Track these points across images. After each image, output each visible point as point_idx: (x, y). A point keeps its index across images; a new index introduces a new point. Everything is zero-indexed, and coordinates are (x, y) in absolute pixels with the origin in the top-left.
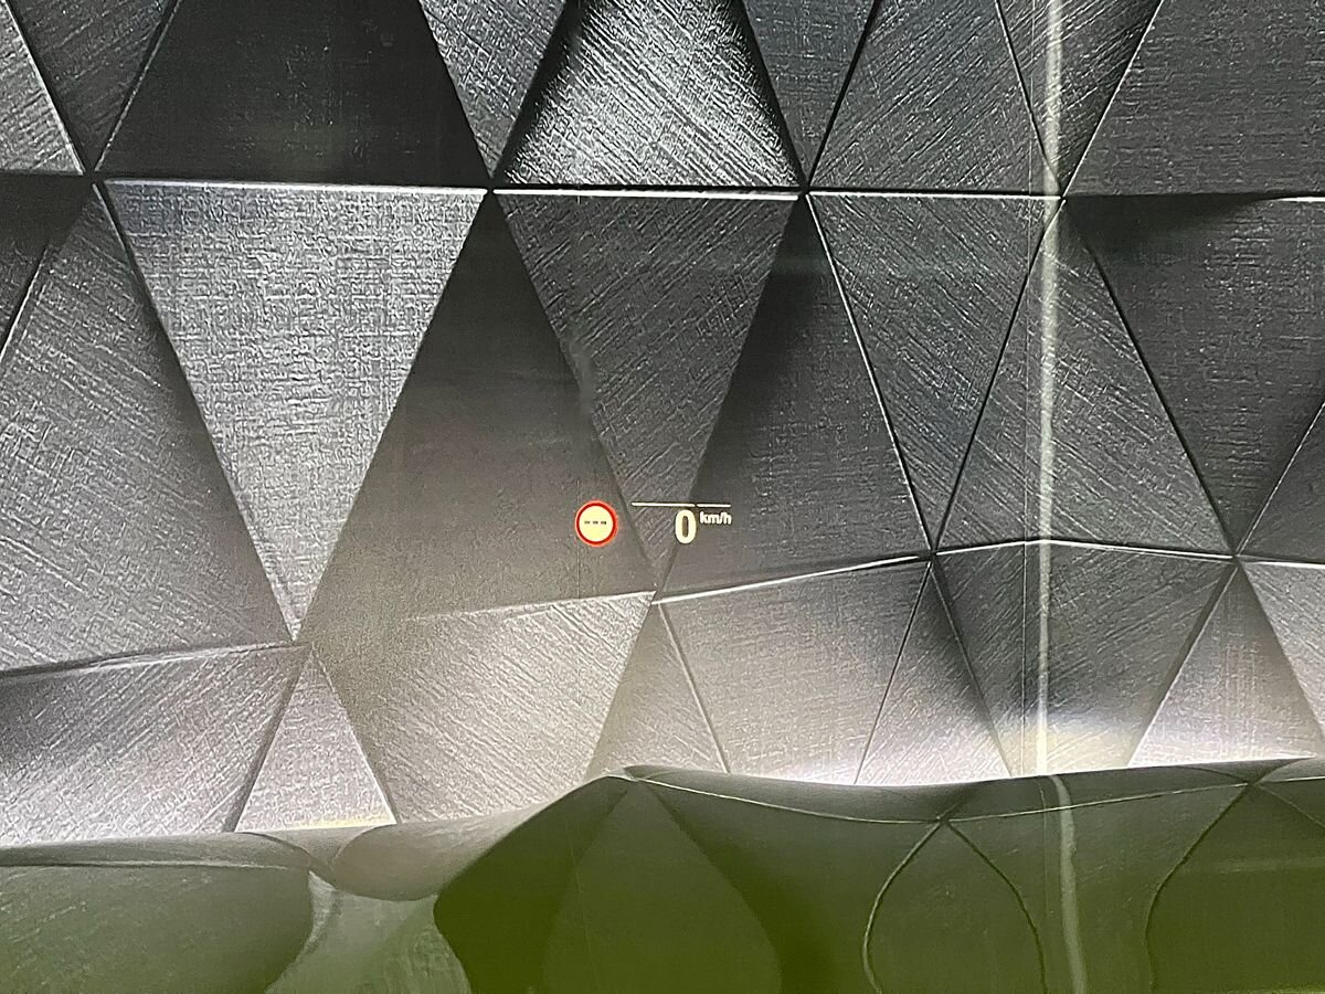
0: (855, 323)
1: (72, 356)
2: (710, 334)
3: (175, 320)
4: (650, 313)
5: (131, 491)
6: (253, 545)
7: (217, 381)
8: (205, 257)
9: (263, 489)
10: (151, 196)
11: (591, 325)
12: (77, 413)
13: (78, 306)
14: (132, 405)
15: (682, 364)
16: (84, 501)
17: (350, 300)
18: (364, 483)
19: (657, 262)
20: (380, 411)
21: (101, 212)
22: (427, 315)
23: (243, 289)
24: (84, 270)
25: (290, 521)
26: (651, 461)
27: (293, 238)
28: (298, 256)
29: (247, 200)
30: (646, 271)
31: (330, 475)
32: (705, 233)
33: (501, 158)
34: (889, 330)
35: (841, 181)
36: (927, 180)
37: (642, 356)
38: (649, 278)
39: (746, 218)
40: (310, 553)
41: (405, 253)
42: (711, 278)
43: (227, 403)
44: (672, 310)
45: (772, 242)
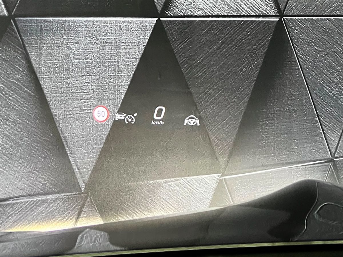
0: (301, 69)
1: (3, 84)
2: (244, 74)
3: (40, 70)
4: (220, 66)
5: (23, 135)
6: (68, 155)
7: (55, 93)
8: (51, 46)
9: (71, 134)
10: (32, 23)
11: (197, 71)
12: (4, 106)
13: (5, 65)
14: (24, 102)
15: (233, 85)
16: (6, 138)
17: (105, 62)
18: (110, 131)
19: (223, 46)
20: (116, 104)
21: (14, 30)
22: (134, 67)
23: (65, 58)
24: (7, 52)
25: (82, 146)
26: (221, 123)
27: (84, 38)
28: (85, 45)
29: (67, 24)
30: (219, 49)
31: (97, 129)
32: (242, 34)
33: (163, 6)
34: (315, 71)
35: (296, 12)
36: (331, 12)
37: (217, 82)
38: (220, 52)
39: (258, 28)
40: (89, 159)
41: (126, 43)
42: (244, 52)
43: (58, 101)
44: (229, 65)
45: (268, 37)
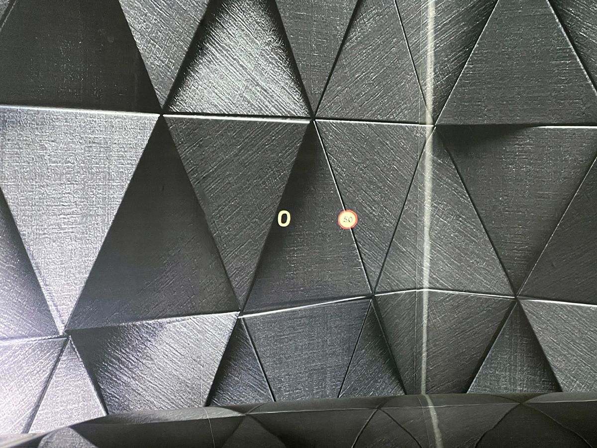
0: (336, 184)
2: (267, 188)
4: (238, 177)
6: (41, 287)
8: (18, 144)
9: (46, 259)
11: (210, 182)
15: (254, 202)
17: (91, 167)
18: (97, 257)
19: (242, 152)
20: (106, 222)
22: (130, 175)
23: (38, 160)
25: (60, 276)
26: (238, 249)
27: (63, 136)
28: (65, 144)
29: (40, 116)
30: (237, 156)
31: (81, 253)
32: (265, 138)
33: (167, 99)
34: (353, 187)
35: (331, 115)
36: (371, 116)
37: (234, 197)
38: (238, 159)
39: (285, 132)
40: (70, 292)
41: (119, 144)
42: (268, 160)
43: (28, 216)
44: (249, 176)
45: (297, 143)
